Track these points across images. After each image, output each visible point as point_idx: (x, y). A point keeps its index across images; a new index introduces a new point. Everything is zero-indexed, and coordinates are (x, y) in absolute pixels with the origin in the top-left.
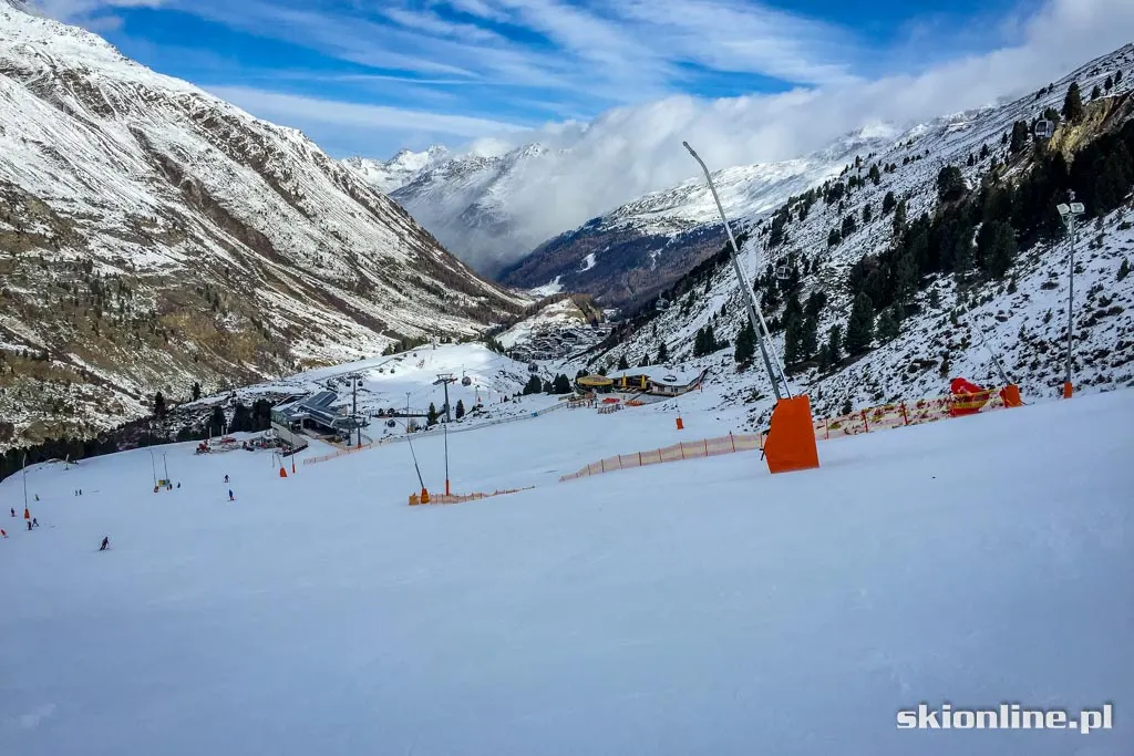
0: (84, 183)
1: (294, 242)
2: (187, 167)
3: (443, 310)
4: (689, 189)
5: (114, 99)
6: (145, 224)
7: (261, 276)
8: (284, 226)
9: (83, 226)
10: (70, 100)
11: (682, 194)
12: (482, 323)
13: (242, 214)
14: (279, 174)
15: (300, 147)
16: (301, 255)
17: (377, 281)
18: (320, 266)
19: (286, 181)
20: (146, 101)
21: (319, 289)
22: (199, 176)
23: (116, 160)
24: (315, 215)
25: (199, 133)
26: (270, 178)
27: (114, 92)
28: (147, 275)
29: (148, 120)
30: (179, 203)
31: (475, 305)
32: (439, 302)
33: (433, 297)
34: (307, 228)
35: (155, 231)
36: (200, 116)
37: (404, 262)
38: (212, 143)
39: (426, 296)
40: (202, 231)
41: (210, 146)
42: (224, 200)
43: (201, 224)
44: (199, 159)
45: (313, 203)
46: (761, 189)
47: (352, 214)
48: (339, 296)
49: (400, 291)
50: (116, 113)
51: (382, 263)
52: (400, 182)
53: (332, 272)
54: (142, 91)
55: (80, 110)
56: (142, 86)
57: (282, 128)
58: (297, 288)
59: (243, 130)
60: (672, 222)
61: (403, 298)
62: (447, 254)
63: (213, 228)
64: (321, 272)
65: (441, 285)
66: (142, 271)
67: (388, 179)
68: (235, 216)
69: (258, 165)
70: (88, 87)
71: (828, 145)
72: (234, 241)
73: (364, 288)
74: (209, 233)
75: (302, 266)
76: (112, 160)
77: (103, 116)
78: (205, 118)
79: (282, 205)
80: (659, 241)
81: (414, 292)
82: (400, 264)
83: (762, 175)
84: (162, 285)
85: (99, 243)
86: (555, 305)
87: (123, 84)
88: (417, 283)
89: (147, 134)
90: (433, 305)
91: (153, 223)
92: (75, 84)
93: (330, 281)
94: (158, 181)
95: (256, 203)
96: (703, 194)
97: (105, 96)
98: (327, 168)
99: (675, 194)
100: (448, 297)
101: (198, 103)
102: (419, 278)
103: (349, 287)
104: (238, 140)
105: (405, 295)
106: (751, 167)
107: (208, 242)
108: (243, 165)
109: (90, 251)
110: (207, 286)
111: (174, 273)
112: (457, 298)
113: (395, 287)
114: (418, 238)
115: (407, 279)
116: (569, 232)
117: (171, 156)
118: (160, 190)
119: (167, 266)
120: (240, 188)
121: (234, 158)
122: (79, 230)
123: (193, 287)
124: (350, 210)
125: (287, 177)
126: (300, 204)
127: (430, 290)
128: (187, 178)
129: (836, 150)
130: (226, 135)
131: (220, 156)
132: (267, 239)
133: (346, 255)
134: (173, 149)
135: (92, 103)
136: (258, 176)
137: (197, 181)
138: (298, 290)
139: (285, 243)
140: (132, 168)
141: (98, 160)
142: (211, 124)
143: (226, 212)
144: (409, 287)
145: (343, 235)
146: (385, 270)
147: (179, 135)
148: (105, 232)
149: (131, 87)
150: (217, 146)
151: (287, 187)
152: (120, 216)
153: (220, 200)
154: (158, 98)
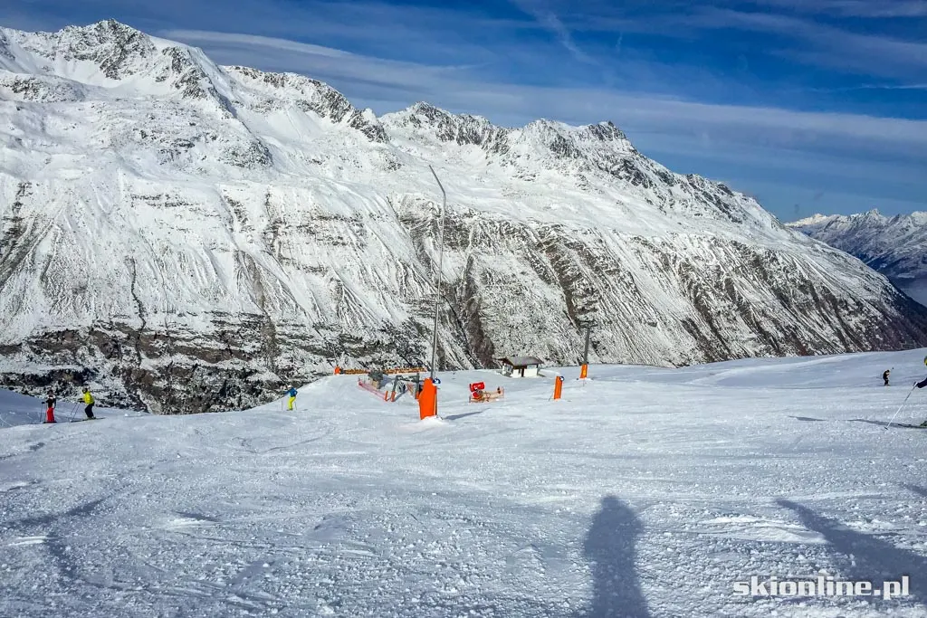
0: (338, 311)
2: (482, 288)
5: (475, 235)
6: (349, 341)
9: (289, 344)
10: (428, 241)
15: (671, 258)
19: (583, 296)
20: (502, 235)
22: (485, 295)
25: (528, 258)
26: (569, 295)
27: (479, 230)
28: (296, 380)
29: (491, 250)
35: (355, 346)
38: (533, 266)
41: (527, 270)
42: (488, 316)
44: (499, 282)
45: (601, 316)
50: (469, 245)
54: (505, 227)
56: (506, 223)
59: (582, 253)
63: (445, 339)
69: (565, 283)
70: (459, 229)
72: (452, 350)
76: (401, 288)
77: (453, 249)
78: (550, 245)
79: (552, 318)
85: (288, 356)
87: (491, 223)
89: (475, 263)
91: (358, 341)
92: (446, 227)
94: (428, 302)
95: (518, 318)
97: (471, 233)
98: (688, 277)
101: (553, 233)
108: (549, 284)
109: (273, 361)
117: (478, 279)
118: (423, 309)
121: (543, 277)
122: (281, 346)
125: (589, 292)
126: (580, 316)
131: (529, 277)
134: (483, 274)
135: (450, 240)
136: (560, 292)
137: (481, 298)
140: (411, 294)
141: (386, 289)
142: (552, 250)
143: (480, 325)
147: (507, 262)
148: (302, 347)
149: (497, 225)
150: (535, 270)
151: (580, 303)
152: (335, 334)
153: (484, 315)
154: (514, 232)
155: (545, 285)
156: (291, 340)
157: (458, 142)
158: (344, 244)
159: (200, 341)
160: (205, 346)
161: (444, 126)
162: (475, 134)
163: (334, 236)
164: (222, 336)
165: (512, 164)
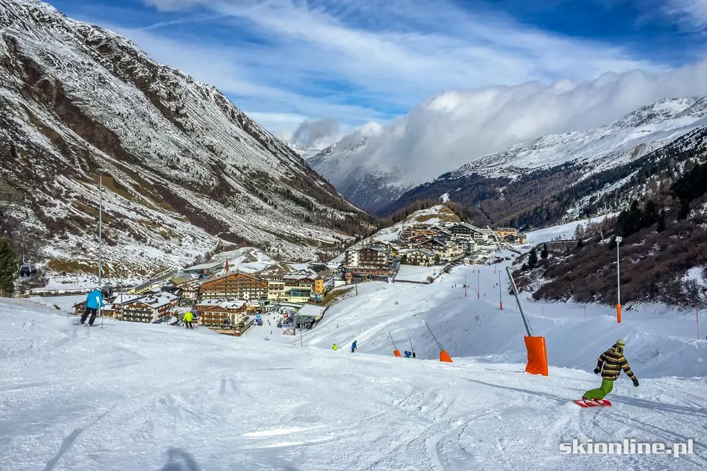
1: (151, 144)
2: (50, 69)
3: (308, 220)
4: (518, 150)
8: (147, 131)
11: (512, 154)
12: (348, 233)
13: (95, 112)
14: (164, 95)
15: (204, 91)
16: (154, 155)
17: (242, 189)
18: (174, 168)
19: (169, 100)
20: (36, 21)
21: (158, 186)
22: (61, 77)
24: (193, 131)
25: (85, 51)
29: (31, 33)
31: (343, 217)
32: (306, 213)
33: (300, 209)
34: (176, 137)
36: (95, 43)
37: (278, 179)
38: (96, 60)
39: (292, 206)
40: (26, 117)
41: (93, 62)
42: (81, 100)
43: (28, 112)
44: (69, 66)
45: (195, 122)
46: (577, 148)
47: (237, 139)
48: (183, 196)
49: (265, 200)
51: (253, 176)
53: (185, 174)
54: (35, 13)
56: (38, 10)
58: (127, 182)
59: (138, 59)
60: (510, 170)
61: (265, 206)
62: (329, 184)
63: (43, 116)
64: (174, 173)
65: (312, 200)
68: (87, 113)
69: (141, 84)
71: (626, 117)
72: (64, 132)
73: (222, 193)
74: (34, 121)
75: (150, 165)
78: (101, 44)
79: (155, 115)
80: (503, 181)
81: (281, 202)
82: (273, 179)
83: (575, 138)
86: (426, 210)
87: (15, 5)
88: (287, 195)
89: (20, 41)
90: (298, 215)
93: (179, 182)
95: (121, 108)
96: (529, 154)
98: (226, 107)
99: (506, 154)
100: (316, 209)
101: (97, 33)
102: (288, 191)
103: (203, 190)
104: (128, 63)
105: (269, 204)
106: (565, 134)
107: (28, 128)
108: (126, 82)
112: (325, 211)
113: (261, 196)
114: (304, 170)
115: (276, 191)
116: (426, 184)
117: (37, 59)
120: (107, 93)
121: (114, 73)
124: (235, 135)
125: (173, 99)
126: (179, 120)
127: (298, 202)
128: (46, 78)
129: (634, 120)
130: (118, 59)
131: (100, 69)
132: (116, 136)
133: (213, 163)
134: (42, 54)
136: (140, 91)
137: (57, 81)
138: (127, 185)
139: (139, 143)
142: (105, 49)
143: (77, 108)
144: (276, 198)
145: (218, 149)
146: (254, 182)
149: (24, 8)
150: (101, 63)
151: (167, 104)
153: (75, 98)
155: (121, 82)
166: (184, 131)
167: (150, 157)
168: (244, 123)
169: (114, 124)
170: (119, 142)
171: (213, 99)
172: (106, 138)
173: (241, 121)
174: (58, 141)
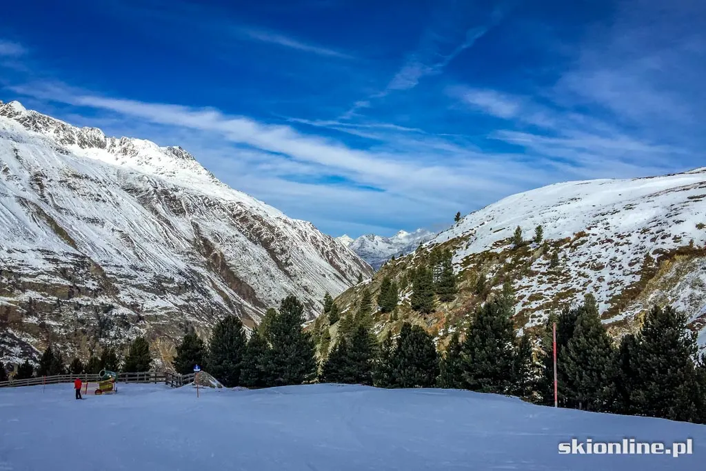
0: (138, 256)
1: (272, 293)
2: (217, 245)
5: (187, 205)
6: (165, 282)
7: (239, 315)
8: (270, 283)
9: (121, 283)
10: (159, 207)
13: (242, 274)
14: (278, 250)
15: (304, 233)
16: (274, 301)
19: (281, 254)
20: (207, 207)
22: (223, 250)
23: (170, 241)
24: (295, 276)
25: (234, 225)
26: (272, 253)
27: (189, 201)
28: (148, 314)
29: (205, 217)
30: (202, 267)
34: (285, 284)
35: (171, 286)
36: (238, 215)
38: (240, 231)
40: (211, 285)
41: (238, 233)
42: (234, 266)
43: (211, 281)
44: (227, 241)
45: (297, 268)
47: (324, 276)
50: (187, 213)
52: (396, 250)
54: (206, 201)
55: (163, 212)
56: (206, 198)
57: (295, 220)
59: (263, 224)
63: (218, 283)
66: (146, 311)
67: (389, 248)
68: (237, 276)
69: (266, 244)
70: (174, 199)
72: (229, 292)
74: (215, 287)
76: (167, 242)
77: (177, 215)
78: (241, 216)
79: (273, 269)
84: (156, 320)
85: (126, 293)
87: (196, 197)
89: (200, 226)
91: (172, 281)
92: (166, 197)
94: (193, 254)
95: (255, 268)
97: (183, 204)
98: (318, 246)
101: (239, 208)
104: (258, 229)
107: (212, 292)
108: (256, 244)
109: (117, 298)
110: (188, 323)
111: (168, 313)
117: (210, 238)
118: (192, 259)
119: (165, 308)
120: (248, 258)
121: (250, 239)
122: (116, 285)
123: (176, 323)
124: (323, 273)
125: (283, 251)
126: (287, 269)
128: (216, 252)
130: (251, 226)
131: (242, 238)
132: (253, 291)
134: (212, 234)
135: (172, 207)
136: (265, 251)
137: (221, 253)
139: (265, 294)
140: (177, 246)
141: (157, 241)
142: (244, 220)
143: (233, 273)
145: (311, 288)
147: (221, 226)
148: (134, 286)
149: (200, 198)
150: (243, 233)
151: (280, 258)
152: (150, 276)
153: (232, 266)
154: (214, 205)
155: (254, 245)
156: (121, 279)
157: (81, 146)
158: (104, 201)
159: (46, 277)
160: (53, 282)
161: (61, 132)
162: (98, 139)
163: (93, 192)
164: (63, 273)
165: (147, 163)
166: (290, 276)
167: (271, 303)
168: (330, 257)
169: (252, 281)
170: (255, 294)
171: (310, 239)
172: (248, 291)
173: (328, 256)
174: (226, 299)
